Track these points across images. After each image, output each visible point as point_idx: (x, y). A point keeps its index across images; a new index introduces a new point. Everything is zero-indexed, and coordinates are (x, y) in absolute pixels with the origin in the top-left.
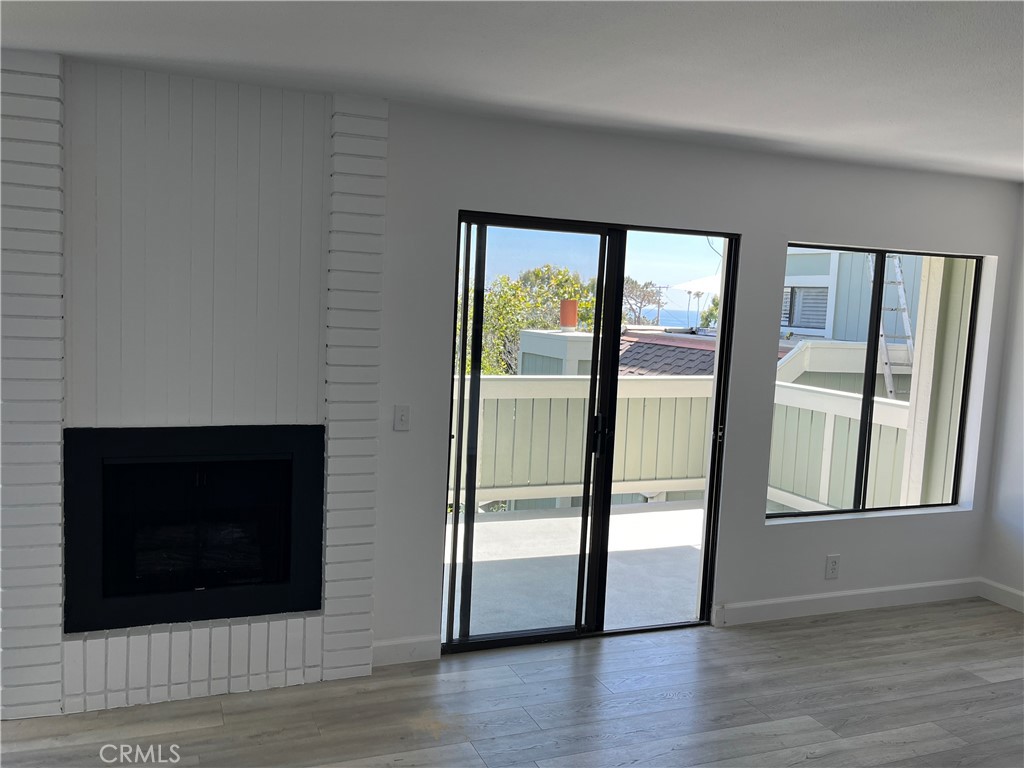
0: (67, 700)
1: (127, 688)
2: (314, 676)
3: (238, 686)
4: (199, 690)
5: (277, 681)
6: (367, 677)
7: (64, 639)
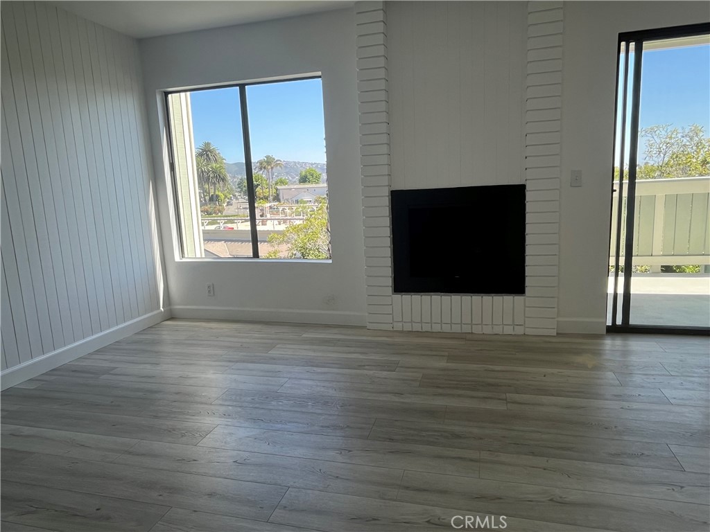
0: (395, 324)
1: (421, 322)
2: (519, 330)
3: (477, 330)
4: (456, 329)
5: (498, 330)
6: (554, 336)
7: (393, 294)
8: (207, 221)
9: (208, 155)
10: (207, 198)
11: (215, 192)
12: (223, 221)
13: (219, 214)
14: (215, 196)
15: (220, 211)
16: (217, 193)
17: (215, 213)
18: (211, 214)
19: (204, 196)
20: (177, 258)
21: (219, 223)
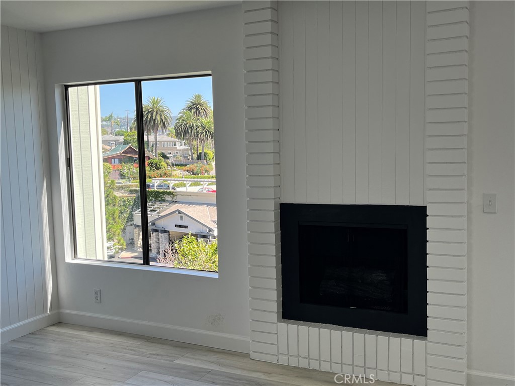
0: (280, 356)
1: (309, 358)
7: (279, 321)
8: (190, 182)
9: (197, 109)
10: (195, 156)
11: (203, 150)
12: (207, 183)
13: (206, 174)
14: (203, 154)
15: (207, 171)
16: (205, 151)
17: (201, 173)
18: (196, 174)
19: (192, 153)
20: (69, 259)
21: (202, 185)
